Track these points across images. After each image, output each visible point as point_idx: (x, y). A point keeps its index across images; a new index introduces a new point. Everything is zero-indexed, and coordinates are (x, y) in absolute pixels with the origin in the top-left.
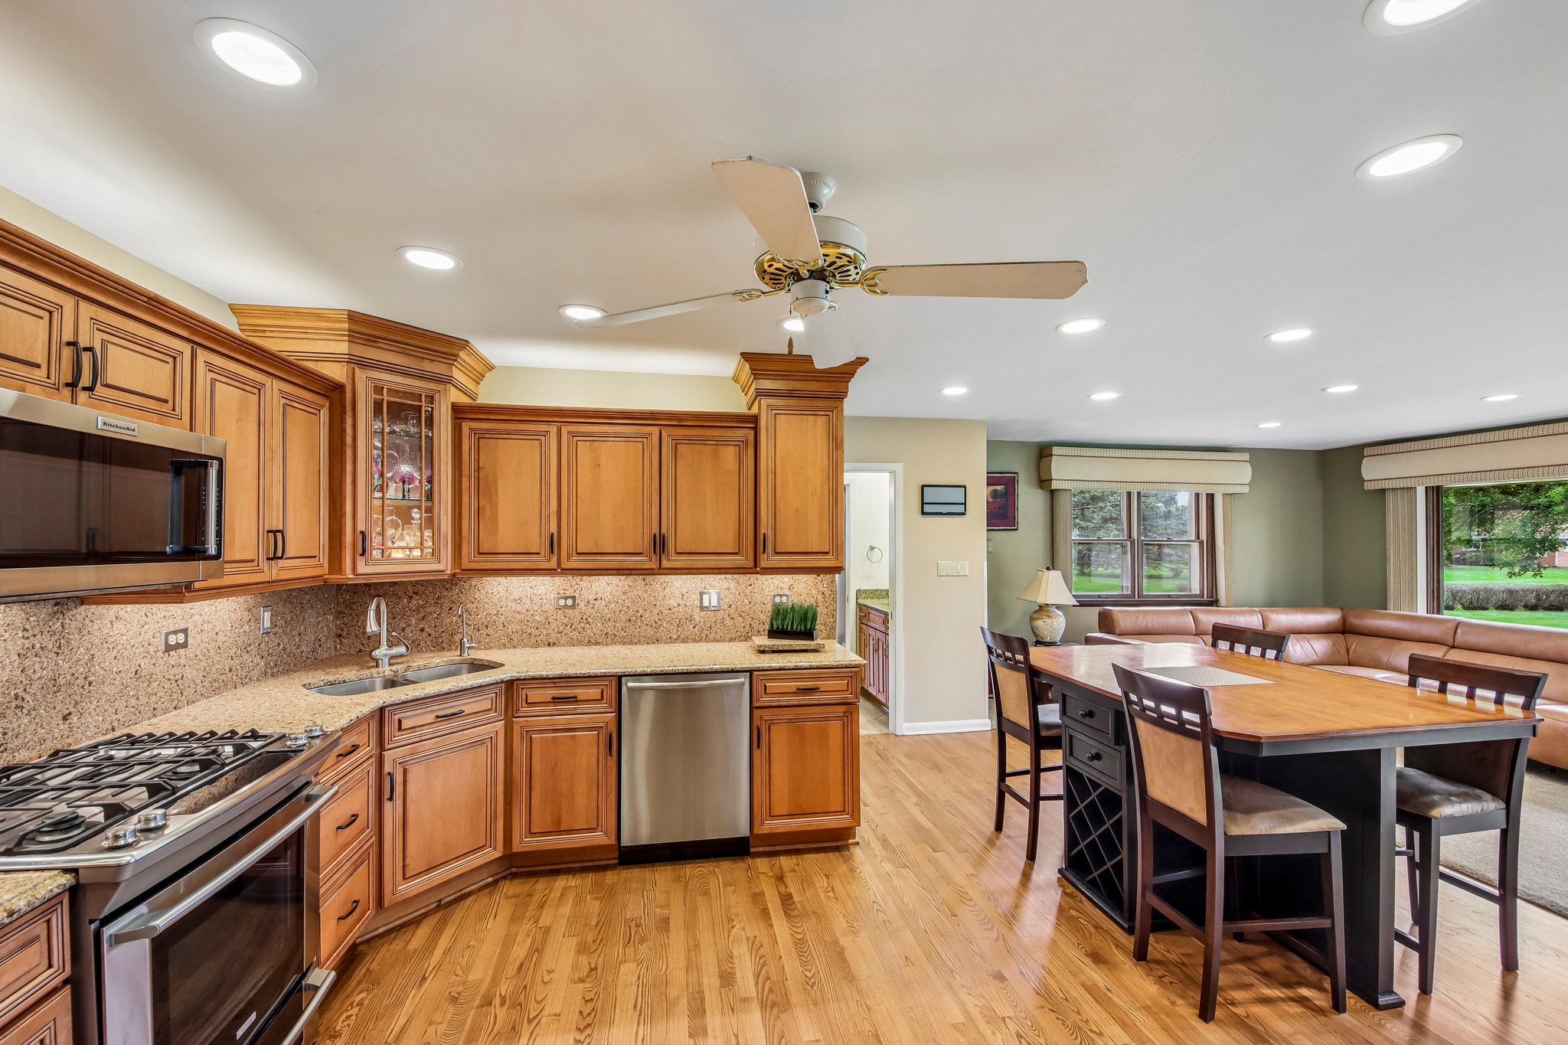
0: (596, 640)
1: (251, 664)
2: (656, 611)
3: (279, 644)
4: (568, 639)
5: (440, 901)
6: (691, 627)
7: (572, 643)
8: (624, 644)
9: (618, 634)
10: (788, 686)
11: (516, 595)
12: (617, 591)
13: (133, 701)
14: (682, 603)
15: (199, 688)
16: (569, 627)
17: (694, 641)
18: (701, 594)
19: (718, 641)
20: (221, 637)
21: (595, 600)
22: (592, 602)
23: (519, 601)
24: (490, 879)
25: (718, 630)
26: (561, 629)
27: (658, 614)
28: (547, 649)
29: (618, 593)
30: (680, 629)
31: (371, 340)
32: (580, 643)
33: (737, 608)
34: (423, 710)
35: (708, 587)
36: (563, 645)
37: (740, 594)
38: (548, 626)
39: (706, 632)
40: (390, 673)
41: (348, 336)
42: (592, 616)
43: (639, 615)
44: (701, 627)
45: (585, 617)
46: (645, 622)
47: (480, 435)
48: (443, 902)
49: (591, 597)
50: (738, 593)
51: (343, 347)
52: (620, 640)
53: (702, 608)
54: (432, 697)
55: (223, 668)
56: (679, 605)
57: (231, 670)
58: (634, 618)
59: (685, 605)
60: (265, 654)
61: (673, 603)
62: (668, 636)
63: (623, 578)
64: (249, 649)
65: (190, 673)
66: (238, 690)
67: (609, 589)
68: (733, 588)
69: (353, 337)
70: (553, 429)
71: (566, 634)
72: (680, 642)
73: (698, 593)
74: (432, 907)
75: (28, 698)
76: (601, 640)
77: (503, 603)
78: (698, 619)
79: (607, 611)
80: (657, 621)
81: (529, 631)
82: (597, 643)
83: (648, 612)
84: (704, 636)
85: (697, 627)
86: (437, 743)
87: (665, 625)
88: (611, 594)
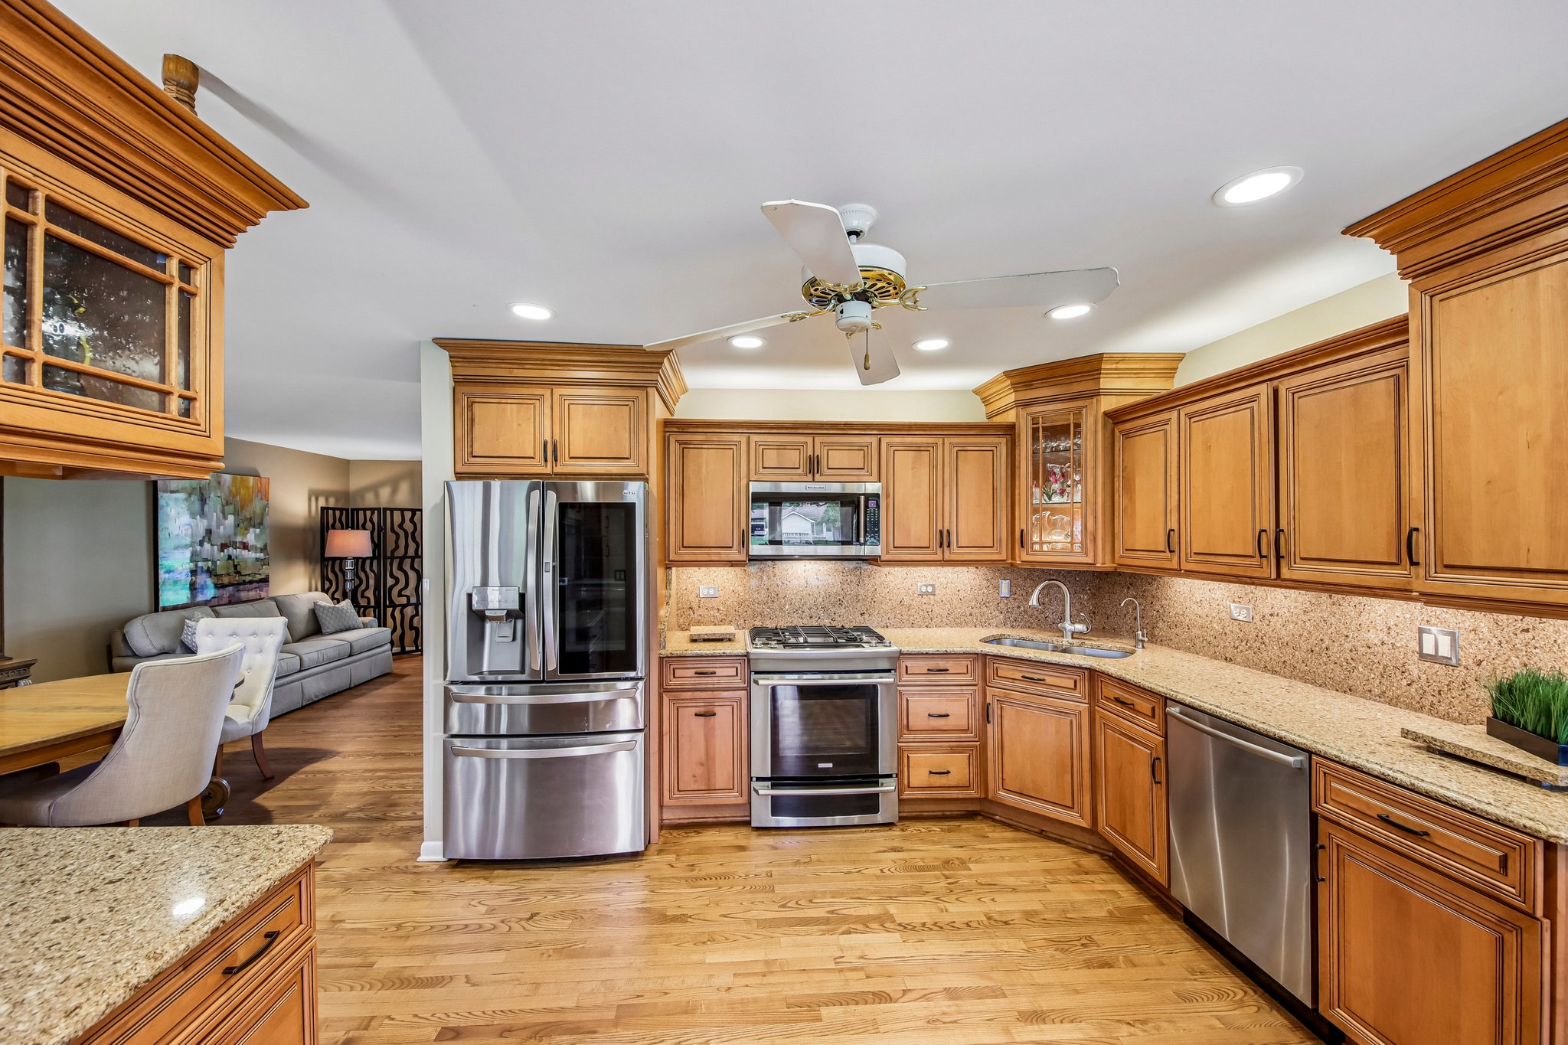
0: (1272, 668)
1: (990, 615)
2: (1348, 646)
3: (1019, 607)
4: (1244, 658)
5: (1043, 831)
6: (1404, 682)
7: (1248, 664)
8: (1305, 682)
9: (1298, 666)
10: (1368, 804)
11: (1198, 597)
12: (1296, 608)
13: (899, 616)
14: (1388, 640)
15: (945, 620)
16: (1244, 643)
17: (1409, 706)
18: (1421, 631)
19: (1454, 720)
20: (962, 594)
21: (1271, 615)
22: (1268, 617)
23: (1200, 605)
24: (1090, 847)
25: (1456, 702)
26: (1237, 644)
27: (1351, 651)
28: (1224, 663)
29: (1297, 611)
30: (1384, 681)
31: (1028, 385)
32: (1255, 666)
33: (1494, 669)
34: (1015, 668)
35: (1433, 621)
36: (1239, 664)
37: (1500, 643)
38: (1224, 638)
39: (1431, 698)
40: (1067, 644)
41: (1012, 388)
42: (1267, 636)
43: (1324, 646)
44: (1421, 688)
45: (1260, 635)
46: (1332, 658)
47: (1127, 435)
48: (1044, 833)
49: (1267, 611)
50: (1495, 641)
51: (1012, 398)
52: (1300, 675)
53: (1423, 657)
54: (1016, 659)
55: (965, 612)
56: (1383, 643)
57: (971, 615)
58: (1317, 649)
59: (1393, 645)
60: (1005, 611)
61: (1373, 637)
62: (1366, 688)
63: (1303, 592)
64: (988, 605)
65: (937, 610)
66: (977, 629)
67: (1286, 602)
68: (1485, 630)
69: (1016, 387)
70: (1174, 415)
71: (1242, 651)
72: (1385, 702)
73: (1415, 630)
74: (1035, 830)
75: (844, 601)
76: (1277, 669)
77: (1188, 604)
78: (1415, 673)
79: (1284, 633)
80: (1350, 661)
81: (1209, 639)
82: (1274, 672)
83: (1336, 645)
84: (1427, 704)
85: (1415, 686)
86: (1025, 697)
87: (1361, 669)
88: (1289, 611)
